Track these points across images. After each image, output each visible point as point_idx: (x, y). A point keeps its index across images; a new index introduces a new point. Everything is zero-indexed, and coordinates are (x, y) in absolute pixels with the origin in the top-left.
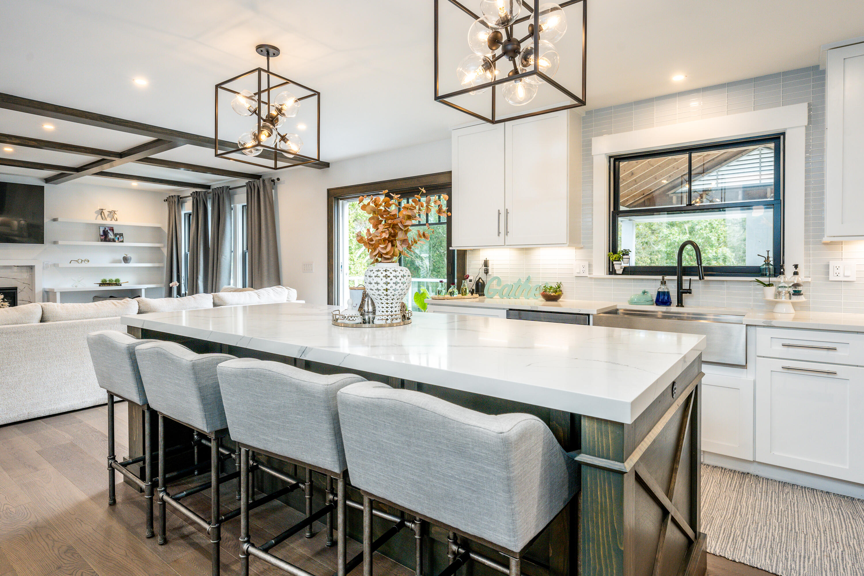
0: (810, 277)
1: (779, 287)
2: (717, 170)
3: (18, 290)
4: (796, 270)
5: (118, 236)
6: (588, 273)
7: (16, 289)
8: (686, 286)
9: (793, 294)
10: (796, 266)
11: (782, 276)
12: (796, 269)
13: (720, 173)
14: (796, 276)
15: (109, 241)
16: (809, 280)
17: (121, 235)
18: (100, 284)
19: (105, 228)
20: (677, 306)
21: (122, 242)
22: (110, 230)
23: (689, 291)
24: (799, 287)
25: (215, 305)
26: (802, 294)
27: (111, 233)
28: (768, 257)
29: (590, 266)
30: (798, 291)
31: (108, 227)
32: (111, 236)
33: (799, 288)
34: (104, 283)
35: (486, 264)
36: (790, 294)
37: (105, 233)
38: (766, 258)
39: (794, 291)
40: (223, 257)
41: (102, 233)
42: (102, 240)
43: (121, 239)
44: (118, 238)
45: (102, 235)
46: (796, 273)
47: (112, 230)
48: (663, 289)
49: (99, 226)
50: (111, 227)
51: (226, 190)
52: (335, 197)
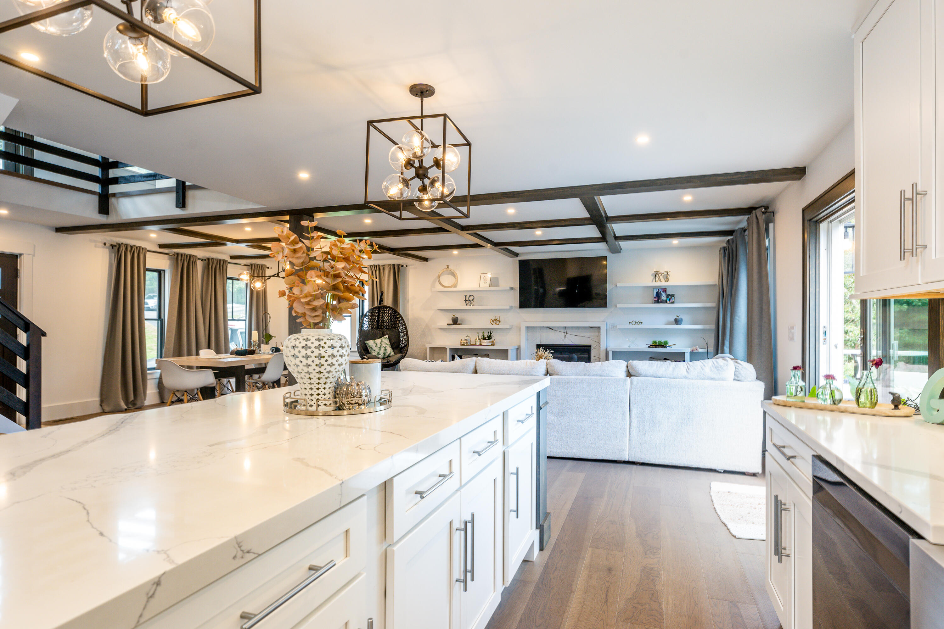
3: (592, 348)
5: (670, 297)
7: (590, 346)
15: (662, 302)
17: (673, 296)
18: (651, 345)
19: (659, 290)
21: (673, 303)
22: (663, 291)
25: (629, 375)
27: (664, 294)
31: (662, 289)
32: (664, 297)
34: (654, 345)
37: (658, 295)
41: (655, 295)
42: (655, 302)
43: (672, 300)
44: (670, 299)
45: (655, 297)
47: (665, 290)
49: (654, 288)
50: (665, 289)
51: (740, 234)
52: (810, 220)
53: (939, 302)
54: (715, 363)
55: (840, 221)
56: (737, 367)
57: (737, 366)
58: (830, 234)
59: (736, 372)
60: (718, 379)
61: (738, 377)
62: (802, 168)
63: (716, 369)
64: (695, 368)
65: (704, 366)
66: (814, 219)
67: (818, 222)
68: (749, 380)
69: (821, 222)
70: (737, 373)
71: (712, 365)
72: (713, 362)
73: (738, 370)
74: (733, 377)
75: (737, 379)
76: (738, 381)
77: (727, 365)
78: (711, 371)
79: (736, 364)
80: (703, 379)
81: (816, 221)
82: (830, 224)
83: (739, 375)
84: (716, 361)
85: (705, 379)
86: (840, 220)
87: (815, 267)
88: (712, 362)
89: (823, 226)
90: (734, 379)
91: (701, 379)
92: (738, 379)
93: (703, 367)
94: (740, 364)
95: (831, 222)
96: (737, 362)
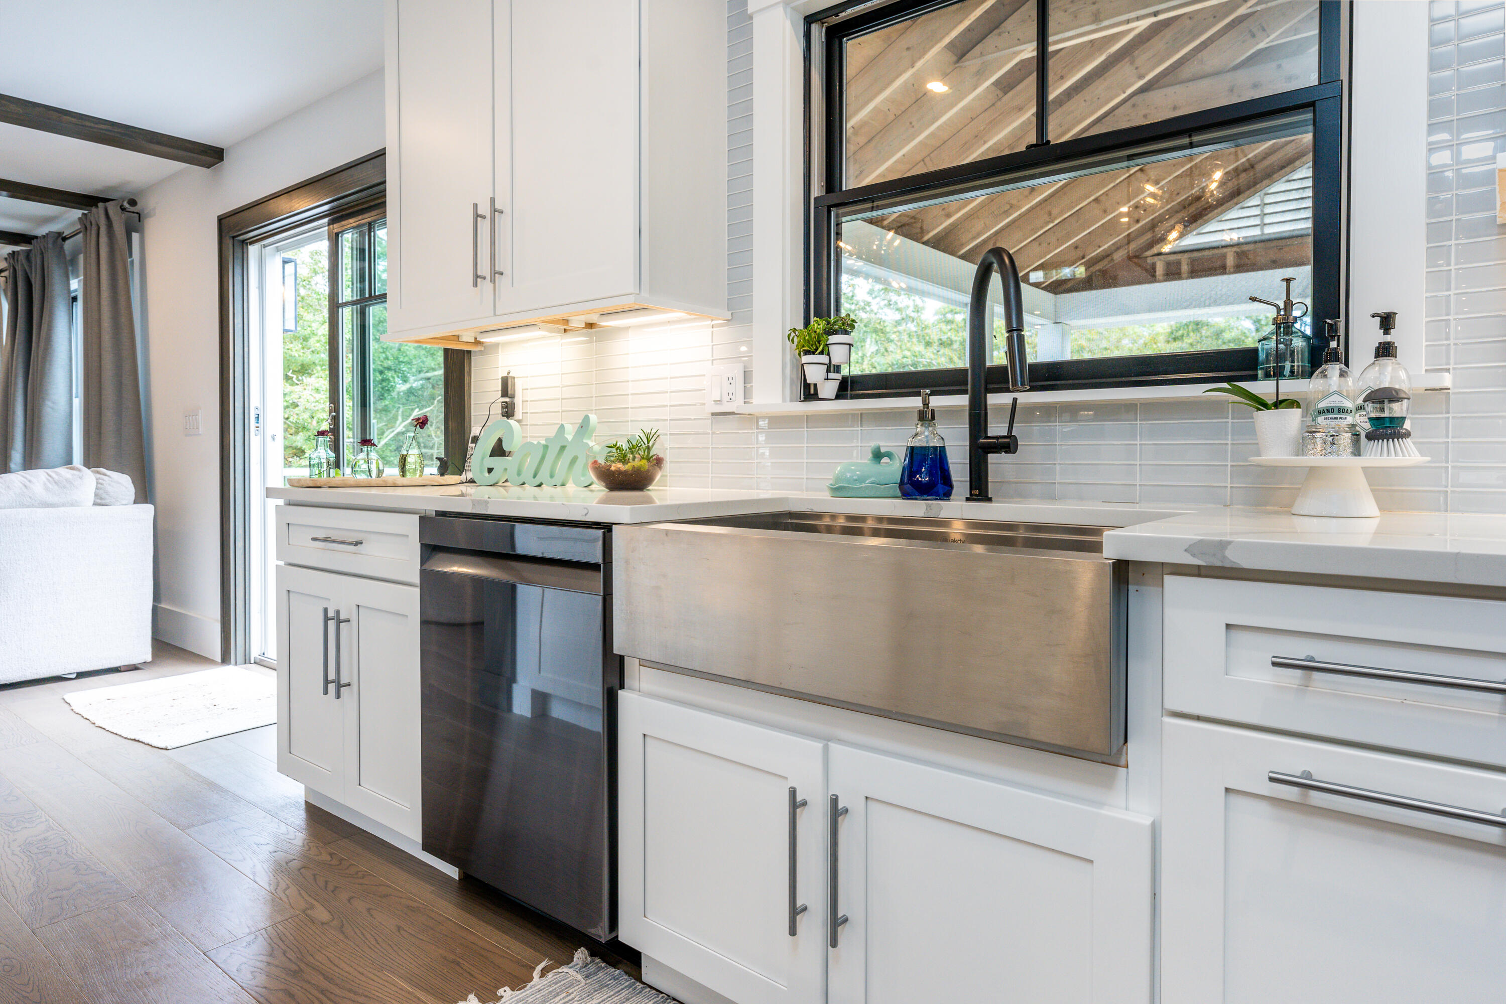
0: (1448, 370)
1: (1321, 412)
2: (1262, 193)
4: (1388, 338)
6: (742, 400)
8: (996, 428)
9: (1370, 437)
10: (1387, 321)
11: (1334, 369)
12: (1387, 331)
13: (1268, 200)
14: (1387, 362)
16: (1447, 380)
20: (968, 499)
23: (1008, 445)
24: (1396, 406)
26: (1408, 434)
28: (1289, 305)
29: (747, 376)
30: (1392, 419)
33: (1397, 409)
35: (506, 389)
36: (1356, 435)
38: (1279, 310)
39: (1370, 419)
40: (49, 403)
46: (1385, 351)
48: (926, 438)
51: (55, 242)
52: (234, 237)
53: (464, 355)
54: (53, 475)
55: (278, 250)
56: (100, 481)
57: (99, 479)
58: (263, 265)
59: (98, 491)
60: (63, 505)
61: (101, 499)
62: (218, 150)
63: (58, 485)
64: (8, 487)
65: (30, 481)
66: (241, 238)
67: (245, 243)
68: (124, 502)
69: (251, 243)
70: (101, 492)
71: (48, 480)
72: (48, 474)
73: (102, 486)
74: (91, 498)
75: (100, 501)
76: (103, 505)
77: (81, 478)
78: (47, 489)
79: (98, 476)
80: (28, 507)
81: (243, 241)
82: (263, 249)
83: (104, 495)
84: (56, 472)
85: (33, 506)
86: (277, 247)
87: (241, 314)
88: (46, 474)
89: (253, 250)
90: (95, 504)
91: (23, 505)
92: (103, 502)
93: (27, 483)
94: (105, 475)
95: (265, 246)
96: (98, 472)
